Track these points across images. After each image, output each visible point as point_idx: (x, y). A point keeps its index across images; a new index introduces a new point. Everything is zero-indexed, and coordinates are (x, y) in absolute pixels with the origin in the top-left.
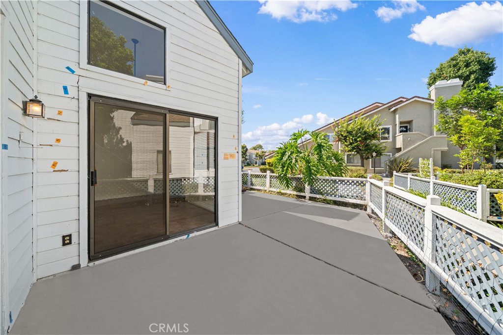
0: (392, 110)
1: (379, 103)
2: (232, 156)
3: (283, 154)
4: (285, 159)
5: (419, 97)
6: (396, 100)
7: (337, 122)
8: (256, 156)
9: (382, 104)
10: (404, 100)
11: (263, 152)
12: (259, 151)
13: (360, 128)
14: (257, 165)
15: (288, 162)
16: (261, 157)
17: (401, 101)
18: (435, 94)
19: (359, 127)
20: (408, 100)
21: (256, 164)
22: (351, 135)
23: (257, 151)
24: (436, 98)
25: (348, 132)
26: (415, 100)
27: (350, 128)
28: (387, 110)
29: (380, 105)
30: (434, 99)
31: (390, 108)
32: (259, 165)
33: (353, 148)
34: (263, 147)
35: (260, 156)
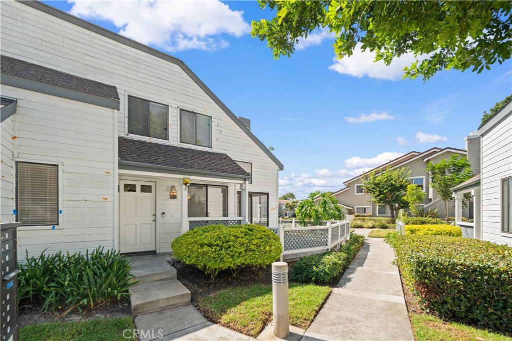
0: (425, 160)
1: (416, 152)
2: (274, 209)
3: (303, 207)
4: (303, 210)
5: (451, 149)
6: (429, 151)
7: (366, 174)
8: (286, 207)
9: (419, 153)
10: (438, 150)
11: (294, 202)
12: (290, 201)
13: (387, 181)
14: (287, 217)
15: (305, 212)
16: (292, 208)
17: (435, 151)
18: (468, 145)
19: (386, 179)
20: (442, 150)
21: (286, 215)
22: (378, 187)
23: (287, 201)
24: (468, 149)
25: (375, 184)
26: (448, 151)
27: (376, 181)
28: (421, 160)
29: (417, 154)
30: (467, 150)
31: (423, 158)
32: (289, 217)
33: (381, 199)
34: (295, 197)
35: (290, 206)
